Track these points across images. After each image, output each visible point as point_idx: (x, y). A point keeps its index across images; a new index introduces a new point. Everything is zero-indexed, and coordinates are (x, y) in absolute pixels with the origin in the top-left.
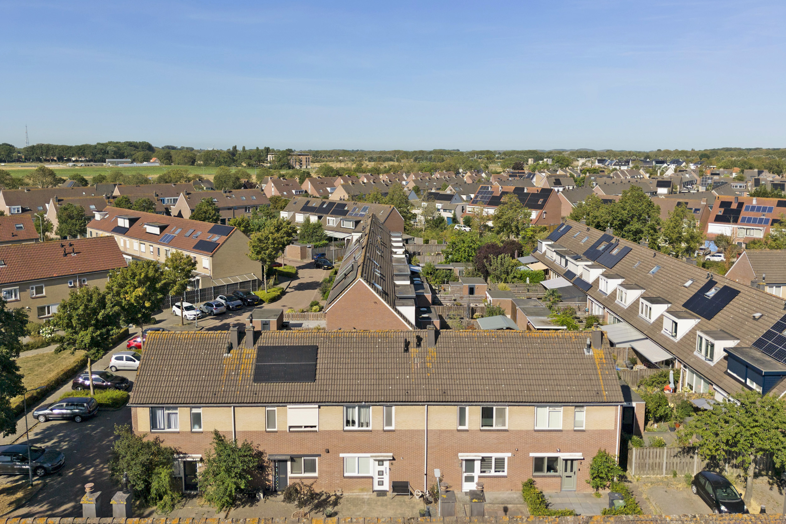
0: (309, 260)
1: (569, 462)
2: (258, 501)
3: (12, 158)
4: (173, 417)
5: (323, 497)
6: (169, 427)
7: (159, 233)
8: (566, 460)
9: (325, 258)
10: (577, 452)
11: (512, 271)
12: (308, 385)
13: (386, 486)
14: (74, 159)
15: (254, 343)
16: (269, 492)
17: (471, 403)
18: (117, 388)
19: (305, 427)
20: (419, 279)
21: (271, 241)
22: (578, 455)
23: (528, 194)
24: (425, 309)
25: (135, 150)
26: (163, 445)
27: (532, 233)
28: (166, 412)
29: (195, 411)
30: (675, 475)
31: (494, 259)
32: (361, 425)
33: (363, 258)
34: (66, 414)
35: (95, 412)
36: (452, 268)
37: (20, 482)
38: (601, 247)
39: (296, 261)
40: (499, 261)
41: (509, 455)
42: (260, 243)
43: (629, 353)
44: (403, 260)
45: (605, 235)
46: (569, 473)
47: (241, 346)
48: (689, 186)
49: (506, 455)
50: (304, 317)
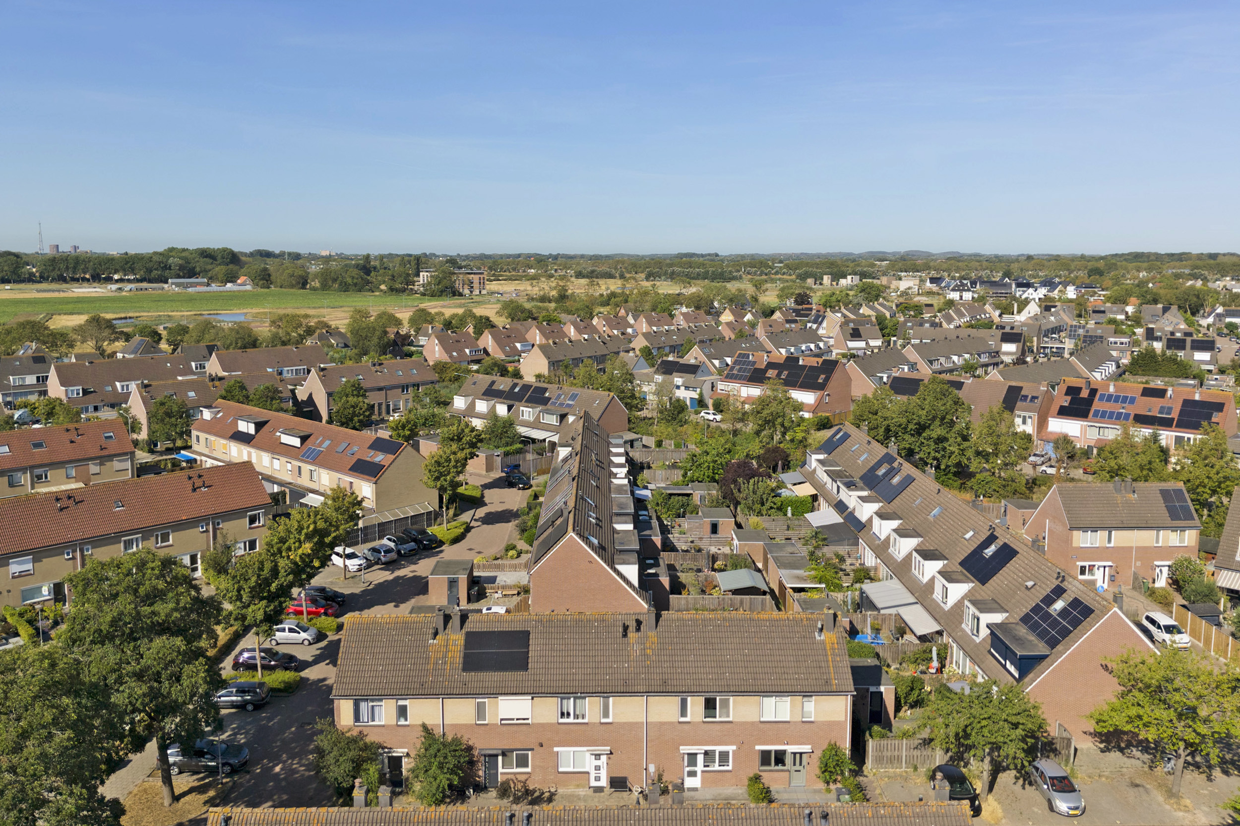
0: (498, 474)
1: (798, 756)
2: (469, 798)
3: (19, 276)
4: (377, 709)
5: (537, 794)
6: (373, 720)
7: (299, 446)
8: (795, 754)
9: (520, 472)
10: (806, 744)
11: (767, 499)
12: (519, 675)
13: (604, 782)
14: (116, 277)
15: (461, 628)
16: (480, 788)
17: (693, 693)
18: (286, 669)
19: (518, 719)
20: (646, 513)
21: (453, 463)
22: (806, 748)
23: (804, 367)
24: (652, 561)
25: (212, 263)
26: (368, 740)
27: (803, 434)
28: (371, 704)
29: (401, 703)
30: (916, 768)
31: (744, 483)
32: (576, 717)
33: (574, 498)
34: (237, 701)
35: (268, 699)
36: (691, 492)
37: (207, 781)
38: (881, 472)
39: (480, 475)
40: (751, 487)
41: (734, 748)
42: (439, 466)
43: (896, 620)
44: (625, 488)
45: (887, 454)
46: (797, 767)
47: (447, 631)
48: (1054, 336)
49: (731, 748)
50: (498, 567)
